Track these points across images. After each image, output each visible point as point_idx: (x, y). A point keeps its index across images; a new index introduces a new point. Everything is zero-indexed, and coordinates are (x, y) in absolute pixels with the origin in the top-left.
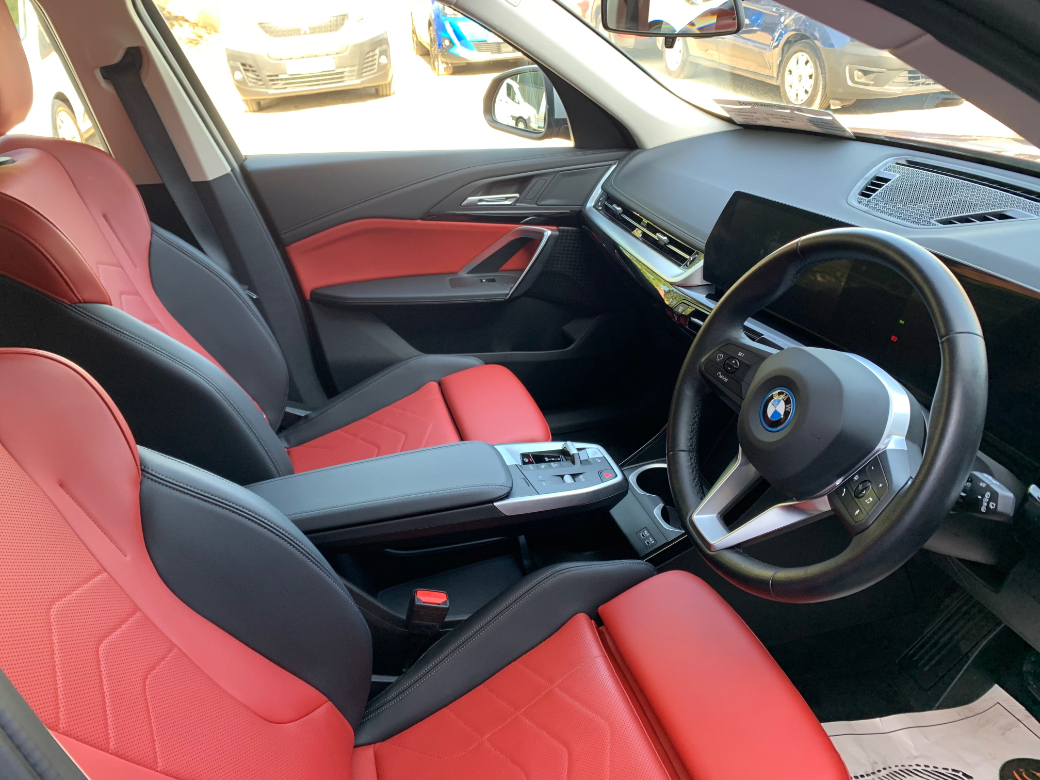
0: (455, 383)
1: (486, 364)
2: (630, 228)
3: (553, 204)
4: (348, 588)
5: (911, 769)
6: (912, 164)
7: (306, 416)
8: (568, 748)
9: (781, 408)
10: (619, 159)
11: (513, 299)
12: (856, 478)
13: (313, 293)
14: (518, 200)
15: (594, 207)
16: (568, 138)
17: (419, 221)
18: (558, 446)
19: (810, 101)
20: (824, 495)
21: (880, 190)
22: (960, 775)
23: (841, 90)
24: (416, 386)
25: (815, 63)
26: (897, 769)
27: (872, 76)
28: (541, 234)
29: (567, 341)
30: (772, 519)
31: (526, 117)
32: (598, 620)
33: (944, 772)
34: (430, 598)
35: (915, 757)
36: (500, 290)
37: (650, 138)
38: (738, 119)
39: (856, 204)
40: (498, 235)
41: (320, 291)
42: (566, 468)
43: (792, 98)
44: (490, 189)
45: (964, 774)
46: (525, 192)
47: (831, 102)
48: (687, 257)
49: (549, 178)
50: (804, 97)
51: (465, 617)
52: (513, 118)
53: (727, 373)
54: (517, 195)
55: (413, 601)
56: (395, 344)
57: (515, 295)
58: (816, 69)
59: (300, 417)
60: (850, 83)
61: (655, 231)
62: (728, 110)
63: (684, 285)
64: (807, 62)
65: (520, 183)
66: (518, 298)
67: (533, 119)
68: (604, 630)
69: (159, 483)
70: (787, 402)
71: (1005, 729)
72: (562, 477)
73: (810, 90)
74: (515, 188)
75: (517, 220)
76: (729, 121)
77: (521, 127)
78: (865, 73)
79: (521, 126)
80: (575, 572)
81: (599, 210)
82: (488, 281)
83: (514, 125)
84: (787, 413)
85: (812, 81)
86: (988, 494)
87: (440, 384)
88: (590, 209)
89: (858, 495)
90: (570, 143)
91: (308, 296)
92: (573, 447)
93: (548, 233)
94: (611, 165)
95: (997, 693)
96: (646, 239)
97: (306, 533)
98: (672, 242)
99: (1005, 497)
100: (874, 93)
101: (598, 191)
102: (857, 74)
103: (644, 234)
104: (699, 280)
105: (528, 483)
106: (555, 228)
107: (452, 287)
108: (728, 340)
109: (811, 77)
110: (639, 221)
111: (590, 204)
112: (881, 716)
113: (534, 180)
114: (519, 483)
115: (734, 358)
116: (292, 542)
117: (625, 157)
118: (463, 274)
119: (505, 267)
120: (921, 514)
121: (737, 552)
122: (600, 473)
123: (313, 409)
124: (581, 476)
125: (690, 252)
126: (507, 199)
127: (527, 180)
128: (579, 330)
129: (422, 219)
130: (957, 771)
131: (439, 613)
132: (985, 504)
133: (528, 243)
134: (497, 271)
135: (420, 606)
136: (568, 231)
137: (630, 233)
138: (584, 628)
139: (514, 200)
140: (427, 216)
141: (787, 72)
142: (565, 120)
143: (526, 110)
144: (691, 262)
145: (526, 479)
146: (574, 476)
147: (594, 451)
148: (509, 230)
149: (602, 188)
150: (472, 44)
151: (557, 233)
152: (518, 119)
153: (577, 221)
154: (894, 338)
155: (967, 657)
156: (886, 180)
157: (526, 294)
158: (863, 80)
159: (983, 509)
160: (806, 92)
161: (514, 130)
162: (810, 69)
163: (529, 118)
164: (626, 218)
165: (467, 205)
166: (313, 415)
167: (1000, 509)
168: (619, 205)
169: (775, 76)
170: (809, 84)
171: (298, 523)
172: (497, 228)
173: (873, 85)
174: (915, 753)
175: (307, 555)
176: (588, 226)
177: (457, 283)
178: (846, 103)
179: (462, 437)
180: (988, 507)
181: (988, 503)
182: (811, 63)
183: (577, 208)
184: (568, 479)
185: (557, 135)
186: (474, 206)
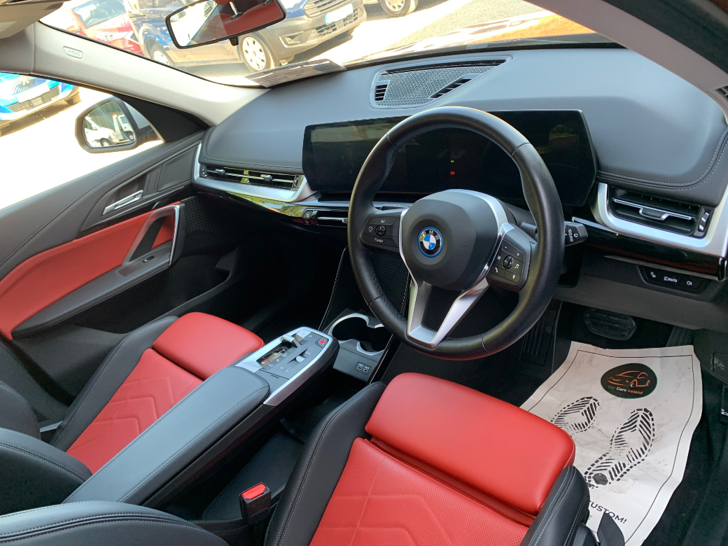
0: (164, 342)
1: (180, 316)
2: (238, 180)
3: (170, 186)
4: (198, 525)
5: (562, 412)
6: (390, 72)
7: (59, 427)
8: (404, 527)
9: (433, 240)
10: (202, 139)
11: (174, 263)
12: (499, 258)
13: (13, 333)
14: (143, 195)
15: (200, 176)
16: (155, 138)
17: (75, 241)
18: (277, 342)
19: (268, 64)
20: (483, 278)
21: (386, 93)
22: (586, 399)
23: (283, 53)
24: (135, 359)
25: (259, 41)
26: (557, 417)
27: (297, 38)
28: (173, 210)
29: (223, 275)
30: (458, 309)
31: (107, 137)
32: (368, 436)
33: (578, 403)
34: (253, 494)
35: (561, 405)
36: (162, 261)
37: (216, 118)
38: (266, 84)
39: (378, 106)
40: (139, 225)
41: (18, 329)
42: (293, 352)
43: (256, 68)
44: (119, 195)
45: (587, 398)
46: (145, 188)
47: (281, 61)
48: (291, 181)
49: (158, 170)
50: (263, 65)
51: (283, 488)
52: (97, 141)
53: (380, 237)
54: (141, 191)
55: (243, 502)
56: (101, 338)
57: (175, 260)
58: (261, 44)
59: (55, 430)
60: (286, 46)
61: (259, 175)
62: (257, 81)
63: (300, 200)
64: (254, 43)
65: (139, 182)
66: (177, 261)
67: (113, 137)
68: (374, 440)
69: (9, 541)
70: (435, 234)
71: (590, 361)
72: (295, 359)
73: (264, 59)
74: (136, 188)
75: (148, 208)
76: (261, 87)
77: (107, 146)
78: (292, 37)
79: (106, 144)
80: (340, 414)
81: (206, 178)
82: (149, 259)
83: (100, 146)
84: (438, 241)
85: (263, 53)
86: (570, 231)
87: (153, 348)
88: (198, 179)
89: (507, 267)
90: (160, 142)
91: (10, 337)
92: (288, 337)
93: (177, 207)
94: (197, 145)
95: (575, 345)
96: (253, 182)
97: (141, 504)
98: (274, 177)
99: (580, 227)
100: (303, 48)
101: (197, 166)
102: (288, 39)
103: (250, 179)
104: (308, 192)
105: (277, 377)
106: (179, 202)
107: (125, 276)
108: (368, 217)
109: (261, 51)
110: (242, 173)
111: (196, 176)
112: (531, 394)
113: (148, 176)
114: (271, 380)
115: (379, 226)
116: (140, 517)
117: (204, 135)
118: (127, 263)
119: (155, 245)
120: (552, 259)
121: (449, 340)
122: (317, 343)
123: (63, 419)
124: (306, 352)
125: (292, 178)
126: (135, 197)
127: (143, 178)
128: (228, 263)
129: (76, 238)
130: (584, 398)
131: (265, 499)
132: (571, 237)
133: (165, 221)
134: (150, 250)
135: (251, 503)
136: (189, 201)
137: (239, 183)
138: (362, 446)
139: (140, 195)
140: (80, 235)
141: (245, 53)
142: (149, 126)
143: (105, 133)
144: (296, 184)
145: (273, 375)
146: (302, 355)
147: (303, 332)
148: (146, 218)
149: (200, 162)
150: (7, 108)
151: (183, 205)
152: (102, 141)
153: (192, 191)
154: (452, 173)
155: (552, 336)
156: (385, 86)
157: (183, 255)
158: (293, 42)
159: (572, 240)
160: (263, 61)
161: (102, 150)
162: (258, 46)
163: (110, 137)
164: (232, 174)
165: (108, 213)
166: (65, 423)
167: (581, 235)
168: (220, 169)
169: (238, 57)
170: (262, 56)
171: (129, 501)
172: (134, 221)
173: (300, 43)
174: (559, 403)
175: (158, 519)
176: (202, 191)
177: (126, 272)
178: (290, 60)
179: (202, 377)
180: (574, 238)
181: (573, 235)
182: (256, 42)
183: (187, 183)
184: (300, 359)
185: (147, 140)
186: (112, 212)
